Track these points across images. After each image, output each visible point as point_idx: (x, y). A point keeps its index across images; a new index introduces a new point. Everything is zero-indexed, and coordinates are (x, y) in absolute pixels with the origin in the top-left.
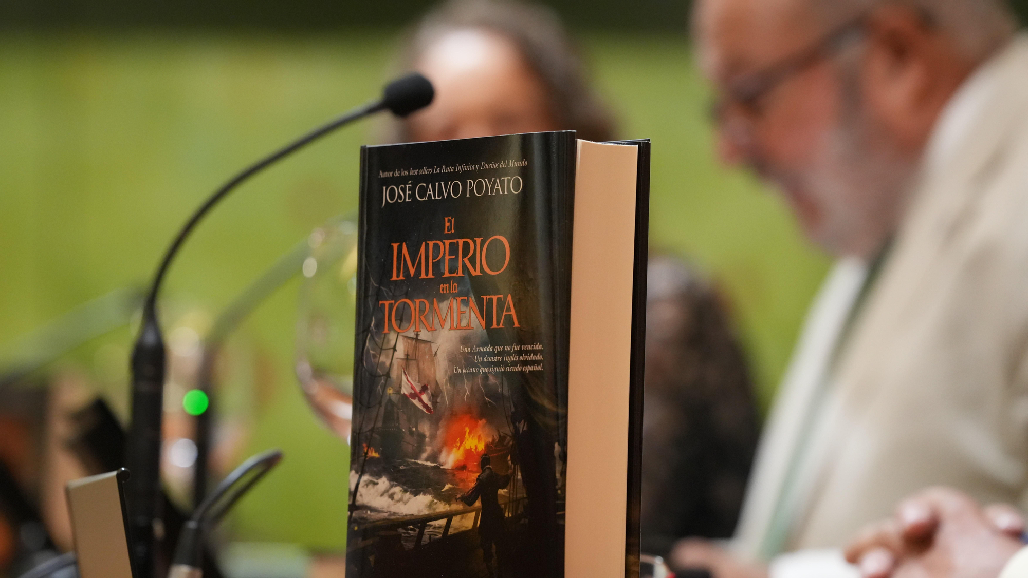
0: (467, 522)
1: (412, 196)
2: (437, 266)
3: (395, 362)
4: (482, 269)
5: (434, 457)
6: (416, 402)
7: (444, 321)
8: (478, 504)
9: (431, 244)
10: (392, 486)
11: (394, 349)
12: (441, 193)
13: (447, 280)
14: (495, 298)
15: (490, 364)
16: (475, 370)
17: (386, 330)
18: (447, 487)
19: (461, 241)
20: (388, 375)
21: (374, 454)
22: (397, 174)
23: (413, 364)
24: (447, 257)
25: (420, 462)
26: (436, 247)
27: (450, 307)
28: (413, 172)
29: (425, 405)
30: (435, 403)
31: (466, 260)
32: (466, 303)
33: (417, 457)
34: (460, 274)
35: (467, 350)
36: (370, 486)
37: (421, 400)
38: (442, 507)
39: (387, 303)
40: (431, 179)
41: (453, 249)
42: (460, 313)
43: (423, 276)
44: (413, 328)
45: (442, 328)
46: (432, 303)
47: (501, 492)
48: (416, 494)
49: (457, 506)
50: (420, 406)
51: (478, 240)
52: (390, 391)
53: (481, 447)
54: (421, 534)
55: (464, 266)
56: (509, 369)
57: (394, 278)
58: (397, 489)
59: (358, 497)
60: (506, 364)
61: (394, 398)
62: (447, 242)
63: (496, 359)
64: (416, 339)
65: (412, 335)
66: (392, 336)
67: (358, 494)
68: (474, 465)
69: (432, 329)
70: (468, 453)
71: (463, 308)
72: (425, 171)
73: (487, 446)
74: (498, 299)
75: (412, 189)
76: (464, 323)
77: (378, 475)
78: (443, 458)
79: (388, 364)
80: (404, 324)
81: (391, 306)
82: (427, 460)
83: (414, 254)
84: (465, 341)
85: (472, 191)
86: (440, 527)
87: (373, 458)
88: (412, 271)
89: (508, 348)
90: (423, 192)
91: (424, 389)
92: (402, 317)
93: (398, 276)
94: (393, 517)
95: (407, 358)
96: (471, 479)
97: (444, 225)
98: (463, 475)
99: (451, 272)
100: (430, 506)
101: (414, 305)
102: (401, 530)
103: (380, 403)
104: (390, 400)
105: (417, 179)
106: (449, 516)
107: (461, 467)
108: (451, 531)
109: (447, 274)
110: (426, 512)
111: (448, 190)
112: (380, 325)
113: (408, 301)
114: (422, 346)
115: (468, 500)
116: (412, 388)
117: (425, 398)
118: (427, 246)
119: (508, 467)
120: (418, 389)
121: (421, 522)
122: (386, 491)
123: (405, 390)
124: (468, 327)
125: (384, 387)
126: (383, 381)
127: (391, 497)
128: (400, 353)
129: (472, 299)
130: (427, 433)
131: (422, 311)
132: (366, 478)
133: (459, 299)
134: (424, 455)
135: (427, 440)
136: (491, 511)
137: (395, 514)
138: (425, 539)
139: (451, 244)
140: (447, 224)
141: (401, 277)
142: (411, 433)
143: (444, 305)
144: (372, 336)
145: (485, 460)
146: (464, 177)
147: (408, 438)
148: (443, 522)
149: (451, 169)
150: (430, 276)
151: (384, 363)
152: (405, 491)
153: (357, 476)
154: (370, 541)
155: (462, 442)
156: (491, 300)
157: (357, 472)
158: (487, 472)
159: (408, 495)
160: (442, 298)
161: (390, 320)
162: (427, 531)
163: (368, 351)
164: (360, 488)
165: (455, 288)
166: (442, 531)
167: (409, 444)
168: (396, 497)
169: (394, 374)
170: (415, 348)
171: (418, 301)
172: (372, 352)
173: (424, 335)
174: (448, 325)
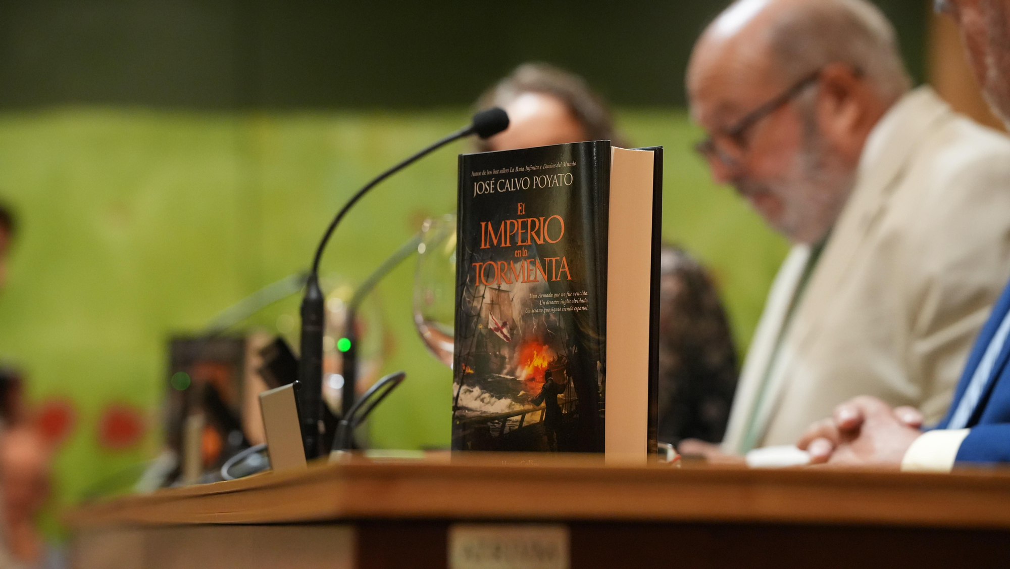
0: (536, 417)
1: (495, 189)
2: (513, 238)
3: (484, 306)
4: (544, 240)
5: (512, 372)
6: (499, 334)
7: (518, 276)
8: (543, 404)
9: (508, 222)
10: (483, 393)
11: (483, 297)
12: (515, 186)
13: (520, 248)
14: (554, 259)
15: (550, 306)
16: (541, 311)
17: (477, 284)
18: (522, 393)
19: (529, 220)
20: (479, 315)
21: (470, 371)
22: (484, 173)
23: (496, 307)
24: (520, 231)
25: (502, 376)
26: (512, 224)
27: (522, 267)
28: (496, 172)
29: (505, 336)
30: (512, 334)
31: (533, 233)
32: (533, 263)
33: (500, 372)
34: (529, 243)
35: (535, 296)
36: (468, 393)
37: (502, 333)
38: (518, 407)
39: (478, 265)
40: (508, 176)
41: (524, 225)
42: (529, 271)
43: (503, 245)
44: (496, 282)
45: (517, 281)
46: (509, 264)
47: (560, 396)
48: (499, 398)
49: (528, 407)
50: (501, 336)
51: (542, 219)
52: (480, 326)
53: (545, 365)
54: (504, 426)
55: (532, 237)
56: (564, 310)
57: (483, 247)
58: (487, 395)
59: (460, 402)
60: (562, 306)
61: (484, 331)
62: (520, 221)
63: (555, 302)
64: (499, 290)
65: (496, 287)
66: (482, 288)
67: (459, 399)
68: (540, 377)
69: (509, 282)
70: (536, 369)
71: (531, 267)
72: (504, 171)
73: (549, 364)
74: (556, 261)
75: (495, 184)
76: (532, 278)
77: (473, 386)
78: (518, 373)
79: (479, 307)
80: (490, 279)
81: (481, 267)
82: (507, 374)
83: (496, 230)
84: (533, 290)
85: (537, 184)
86: (517, 421)
87: (469, 374)
88: (495, 242)
89: (563, 295)
90: (502, 186)
91: (504, 324)
92: (489, 274)
93: (485, 245)
94: (484, 415)
95: (492, 303)
96: (538, 387)
97: (517, 208)
98: (533, 385)
99: (523, 241)
100: (510, 406)
101: (497, 266)
102: (489, 424)
103: (474, 335)
104: (481, 333)
105: (498, 177)
106: (523, 413)
107: (531, 379)
108: (525, 424)
109: (520, 243)
110: (507, 411)
111: (520, 184)
112: (473, 280)
113: (492, 263)
114: (503, 294)
115: (536, 402)
116: (496, 324)
117: (505, 331)
118: (506, 223)
119: (564, 379)
120: (500, 325)
121: (504, 418)
122: (479, 397)
123: (491, 326)
124: (535, 280)
125: (477, 324)
126: (475, 320)
127: (482, 400)
128: (487, 299)
129: (538, 261)
130: (507, 356)
131: (502, 270)
132: (464, 387)
133: (529, 261)
134: (505, 371)
135: (507, 360)
136: (553, 410)
137: (485, 412)
138: (507, 430)
139: (522, 222)
140: (520, 208)
141: (488, 246)
142: (496, 356)
143: (518, 266)
144: (468, 288)
145: (548, 374)
146: (531, 174)
147: (493, 359)
148: (519, 418)
149: (522, 169)
150: (508, 244)
151: (476, 307)
152: (492, 396)
153: (458, 386)
154: (468, 432)
155: (531, 361)
156: (551, 261)
157: (458, 384)
158: (550, 382)
159: (494, 399)
160: (517, 260)
161: (480, 276)
162: (507, 424)
163: (465, 299)
164: (460, 395)
165: (525, 253)
166: (518, 424)
167: (494, 363)
168: (486, 401)
169: (483, 315)
170: (498, 296)
171: (499, 263)
172: (467, 299)
173: (504, 286)
174: (521, 279)
